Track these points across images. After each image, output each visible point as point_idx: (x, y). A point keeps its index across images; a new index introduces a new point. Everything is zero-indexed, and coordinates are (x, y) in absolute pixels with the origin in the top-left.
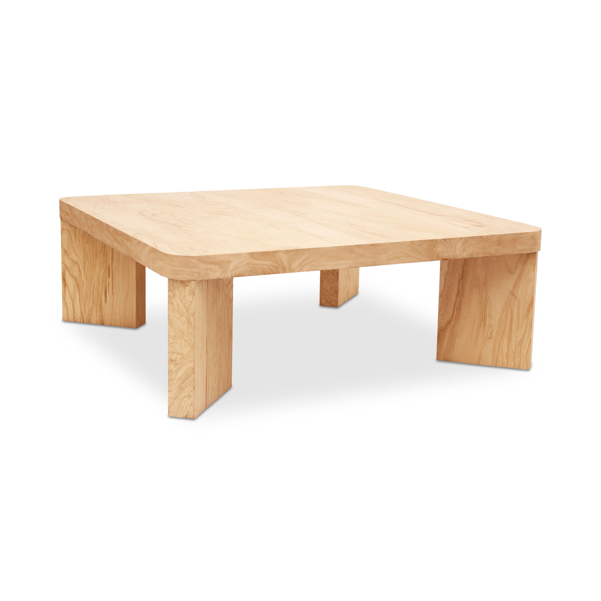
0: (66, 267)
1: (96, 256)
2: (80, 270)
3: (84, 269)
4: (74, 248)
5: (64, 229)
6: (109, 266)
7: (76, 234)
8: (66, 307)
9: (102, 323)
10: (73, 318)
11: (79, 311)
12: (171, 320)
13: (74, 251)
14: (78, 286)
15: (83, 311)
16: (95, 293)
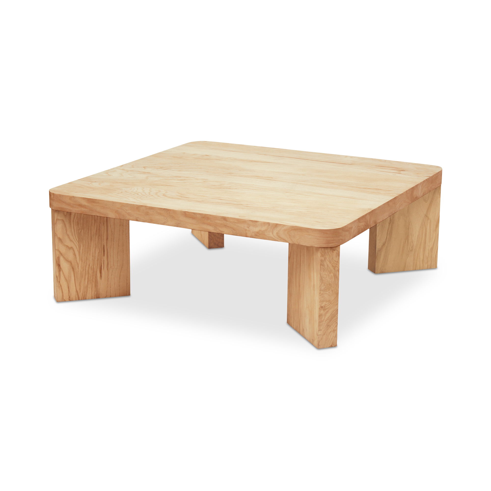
0: (61, 254)
1: (91, 239)
2: (75, 254)
3: (79, 252)
4: (68, 235)
5: (58, 219)
6: (104, 246)
7: (70, 222)
8: (61, 289)
9: (98, 297)
10: (68, 297)
11: (75, 290)
12: (322, 278)
13: (69, 237)
14: (73, 269)
15: (78, 290)
16: (90, 272)
